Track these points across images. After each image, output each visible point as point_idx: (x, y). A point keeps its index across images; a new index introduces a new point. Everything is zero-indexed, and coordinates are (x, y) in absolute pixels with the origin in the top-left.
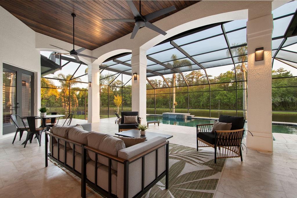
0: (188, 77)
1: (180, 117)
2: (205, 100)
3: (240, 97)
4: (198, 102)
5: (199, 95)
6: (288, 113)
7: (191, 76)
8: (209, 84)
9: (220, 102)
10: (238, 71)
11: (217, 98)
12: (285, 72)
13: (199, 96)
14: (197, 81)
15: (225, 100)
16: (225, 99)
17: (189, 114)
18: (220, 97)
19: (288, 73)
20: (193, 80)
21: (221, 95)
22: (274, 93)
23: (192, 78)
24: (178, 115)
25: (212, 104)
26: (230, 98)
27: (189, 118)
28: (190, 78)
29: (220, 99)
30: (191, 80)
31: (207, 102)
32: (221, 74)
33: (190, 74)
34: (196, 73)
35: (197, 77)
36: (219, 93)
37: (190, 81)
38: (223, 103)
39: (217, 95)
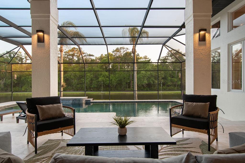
0: (67, 54)
1: (77, 102)
2: (88, 81)
3: (119, 79)
4: (80, 84)
5: (81, 75)
6: (151, 93)
7: (71, 53)
8: (84, 63)
9: (103, 83)
10: (117, 54)
11: (100, 79)
12: (148, 59)
13: (81, 77)
14: (79, 59)
15: (108, 82)
16: (107, 80)
17: (86, 98)
18: (103, 78)
19: (150, 60)
20: (73, 58)
21: (104, 76)
22: (143, 76)
23: (73, 55)
24: (74, 100)
25: (96, 86)
26: (111, 80)
27: (87, 103)
28: (70, 55)
29: (103, 81)
30: (71, 57)
31: (90, 83)
32: (102, 55)
33: (70, 51)
34: (77, 51)
35: (78, 55)
36: (101, 74)
37: (69, 59)
38: (105, 85)
39: (100, 76)
